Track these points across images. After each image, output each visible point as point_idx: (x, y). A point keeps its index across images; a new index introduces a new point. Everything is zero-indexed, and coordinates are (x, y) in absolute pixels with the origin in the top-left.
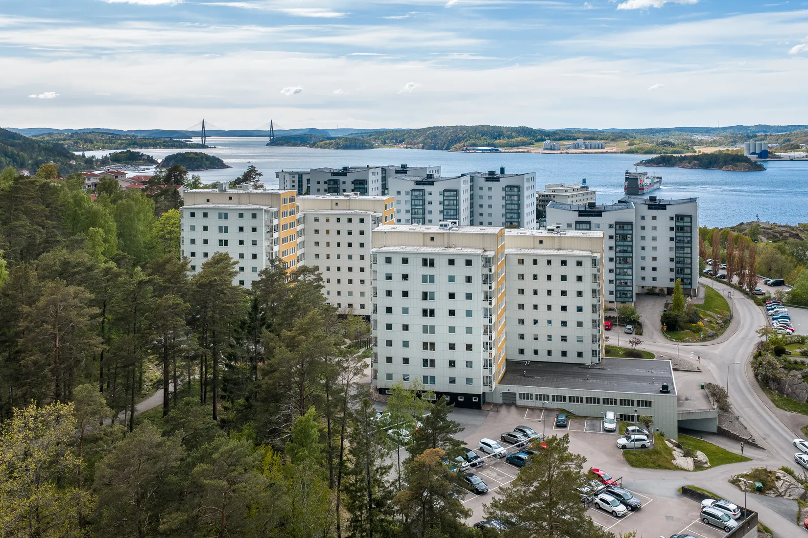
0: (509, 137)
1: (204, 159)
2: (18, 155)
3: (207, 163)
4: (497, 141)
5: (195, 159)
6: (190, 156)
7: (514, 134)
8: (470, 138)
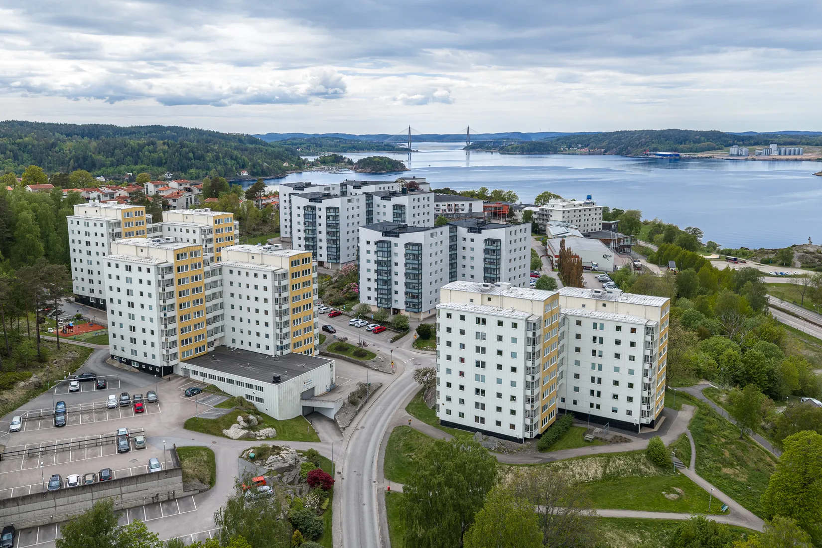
0: (695, 142)
1: (387, 163)
2: (240, 158)
3: (389, 166)
4: (681, 146)
5: (379, 163)
6: (376, 160)
7: (703, 138)
8: (653, 143)
